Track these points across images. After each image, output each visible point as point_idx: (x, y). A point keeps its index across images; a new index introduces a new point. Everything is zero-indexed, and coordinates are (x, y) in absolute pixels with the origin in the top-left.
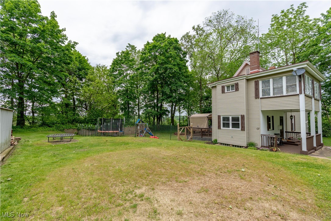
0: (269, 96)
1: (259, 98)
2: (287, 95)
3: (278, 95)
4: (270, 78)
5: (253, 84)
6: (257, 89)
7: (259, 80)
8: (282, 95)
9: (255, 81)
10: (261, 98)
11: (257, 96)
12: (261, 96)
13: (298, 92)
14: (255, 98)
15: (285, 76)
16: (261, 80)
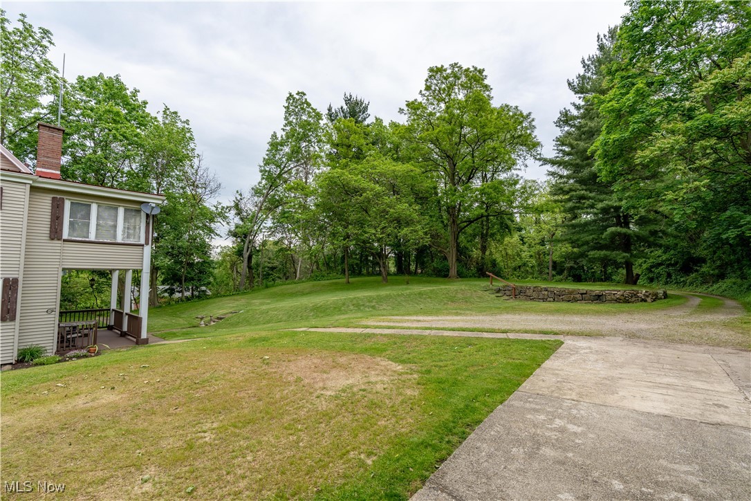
0: (87, 240)
1: (59, 239)
2: (123, 242)
3: (105, 241)
4: (92, 202)
5: (46, 202)
6: (58, 218)
7: (65, 197)
8: (113, 241)
9: (53, 198)
10: (65, 241)
11: (55, 233)
12: (65, 235)
13: (142, 241)
14: (50, 237)
15: (123, 206)
16: (69, 199)
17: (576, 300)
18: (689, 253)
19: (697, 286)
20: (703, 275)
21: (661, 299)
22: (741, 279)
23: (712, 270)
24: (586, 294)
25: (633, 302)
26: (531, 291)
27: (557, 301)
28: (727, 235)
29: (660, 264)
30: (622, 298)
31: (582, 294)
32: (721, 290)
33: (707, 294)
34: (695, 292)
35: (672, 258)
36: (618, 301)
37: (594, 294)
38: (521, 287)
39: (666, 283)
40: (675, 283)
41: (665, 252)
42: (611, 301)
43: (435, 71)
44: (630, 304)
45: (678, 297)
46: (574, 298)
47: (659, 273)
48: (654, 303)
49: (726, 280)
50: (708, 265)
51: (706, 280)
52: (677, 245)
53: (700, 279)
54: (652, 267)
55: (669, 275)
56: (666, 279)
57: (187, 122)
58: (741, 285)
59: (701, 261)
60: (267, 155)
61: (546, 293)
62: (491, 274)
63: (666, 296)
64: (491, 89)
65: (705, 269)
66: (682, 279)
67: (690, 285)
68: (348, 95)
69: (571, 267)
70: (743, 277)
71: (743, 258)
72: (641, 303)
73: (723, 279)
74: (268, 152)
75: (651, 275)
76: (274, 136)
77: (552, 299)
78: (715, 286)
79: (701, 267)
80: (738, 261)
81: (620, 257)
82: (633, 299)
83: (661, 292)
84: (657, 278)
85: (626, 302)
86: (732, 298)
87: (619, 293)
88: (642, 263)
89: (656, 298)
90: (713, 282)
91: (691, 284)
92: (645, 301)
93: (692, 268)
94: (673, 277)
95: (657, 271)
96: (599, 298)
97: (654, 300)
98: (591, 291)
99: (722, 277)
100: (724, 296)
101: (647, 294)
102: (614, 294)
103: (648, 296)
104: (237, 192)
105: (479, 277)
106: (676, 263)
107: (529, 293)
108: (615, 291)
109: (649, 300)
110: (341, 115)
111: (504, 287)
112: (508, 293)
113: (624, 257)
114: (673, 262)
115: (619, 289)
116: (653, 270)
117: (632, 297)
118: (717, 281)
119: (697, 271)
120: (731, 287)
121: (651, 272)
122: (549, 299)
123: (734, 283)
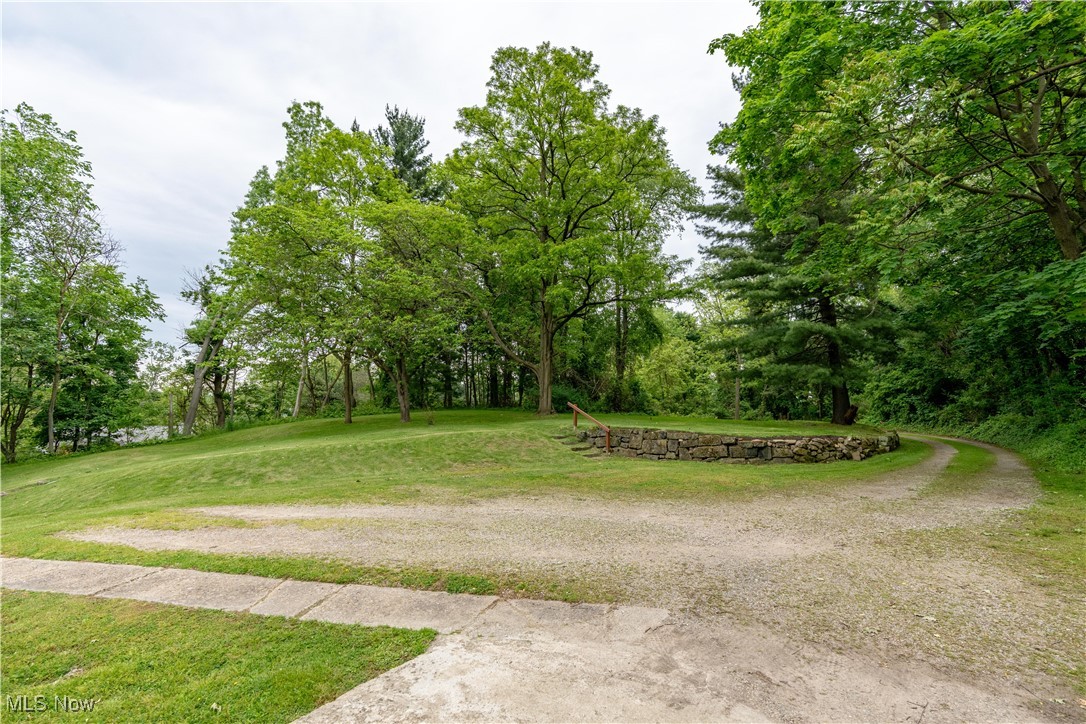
17: (716, 457)
18: (941, 372)
19: (954, 426)
20: (963, 408)
21: (884, 451)
22: (1023, 414)
23: (977, 400)
24: (735, 444)
25: (825, 461)
26: (640, 438)
27: (683, 459)
28: (993, 315)
29: (899, 391)
30: (804, 452)
31: (728, 445)
32: (991, 433)
33: (969, 439)
34: (951, 436)
35: (916, 381)
36: (795, 458)
37: (750, 446)
38: (623, 431)
39: (909, 421)
40: (922, 421)
41: (905, 371)
42: (782, 458)
43: (505, 56)
44: (821, 464)
45: (919, 447)
46: (713, 453)
47: (898, 405)
48: (864, 462)
49: (998, 416)
50: (971, 391)
51: (967, 416)
52: (922, 359)
53: (959, 414)
54: (887, 395)
55: (913, 409)
56: (908, 414)
57: (71, 135)
58: (1024, 426)
59: (958, 385)
60: (247, 203)
61: (664, 442)
62: (574, 406)
63: (895, 445)
64: (610, 91)
65: (965, 398)
66: (932, 415)
67: (943, 425)
68: (392, 109)
69: (771, 396)
70: (1027, 411)
71: (1025, 377)
72: (841, 462)
73: (994, 414)
74: (248, 199)
75: (886, 408)
76: (264, 171)
77: (673, 455)
78: (983, 426)
79: (959, 394)
80: (1017, 383)
81: (813, 375)
82: (826, 454)
83: (884, 439)
84: (895, 412)
85: (812, 461)
86: (1010, 449)
87: (799, 442)
88: (872, 389)
89: (871, 450)
90: (979, 420)
91: (946, 422)
92: (850, 458)
93: (946, 398)
94: (919, 412)
95: (894, 402)
96: (759, 453)
97: (868, 456)
98: (745, 438)
99: (992, 410)
100: (996, 444)
101: (854, 444)
102: (790, 445)
103: (855, 449)
104: (207, 268)
105: (607, 412)
106: (924, 388)
107: (636, 441)
108: (790, 438)
109: (856, 455)
110: (378, 141)
111: (594, 430)
112: (599, 441)
113: (819, 376)
114: (918, 388)
115: (800, 433)
116: (888, 399)
117: (823, 450)
118: (985, 419)
119: (953, 401)
120: (1008, 428)
121: (886, 403)
122: (668, 455)
123: (1012, 422)
